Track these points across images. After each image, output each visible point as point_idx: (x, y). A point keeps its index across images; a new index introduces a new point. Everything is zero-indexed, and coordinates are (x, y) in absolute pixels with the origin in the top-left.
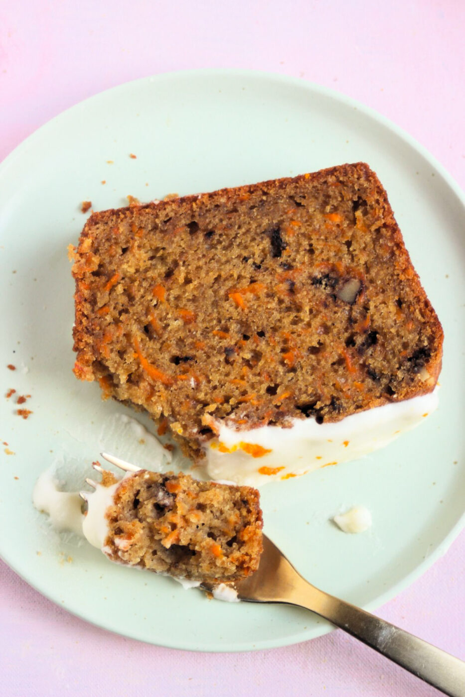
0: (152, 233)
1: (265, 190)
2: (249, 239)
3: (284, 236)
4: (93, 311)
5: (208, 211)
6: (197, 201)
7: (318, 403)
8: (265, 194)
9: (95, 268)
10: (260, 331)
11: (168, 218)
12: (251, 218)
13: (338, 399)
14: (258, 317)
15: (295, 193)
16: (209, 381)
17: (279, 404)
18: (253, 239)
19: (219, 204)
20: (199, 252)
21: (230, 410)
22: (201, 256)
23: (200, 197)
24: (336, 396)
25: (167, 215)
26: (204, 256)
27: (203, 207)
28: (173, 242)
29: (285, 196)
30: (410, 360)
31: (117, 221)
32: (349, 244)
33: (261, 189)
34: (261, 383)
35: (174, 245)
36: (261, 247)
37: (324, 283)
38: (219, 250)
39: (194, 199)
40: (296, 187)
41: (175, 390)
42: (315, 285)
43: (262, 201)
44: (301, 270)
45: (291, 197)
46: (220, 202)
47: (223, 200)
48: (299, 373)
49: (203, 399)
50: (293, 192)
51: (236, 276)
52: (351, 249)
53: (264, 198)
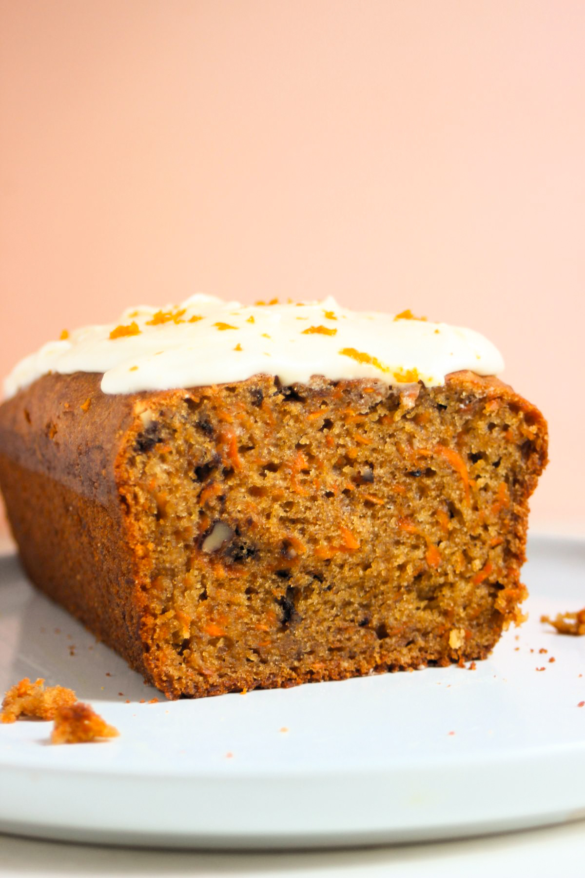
0: (429, 629)
1: (294, 674)
2: (321, 612)
3: (280, 612)
4: (508, 542)
5: (364, 652)
6: (374, 665)
7: (279, 402)
8: (294, 669)
9: (501, 594)
10: (331, 499)
11: (409, 647)
12: (314, 639)
13: (253, 403)
14: (332, 516)
15: (258, 667)
16: (396, 444)
17: (323, 407)
18: (316, 612)
19: (350, 661)
20: (381, 602)
21: (378, 408)
22: (380, 597)
23: (371, 670)
24: (256, 408)
25: (410, 650)
26: (375, 597)
27: (368, 658)
28: (408, 616)
29: (271, 664)
30: (160, 440)
31: (466, 647)
32: (204, 596)
33: (298, 675)
34: (339, 436)
35: (407, 612)
36: (310, 601)
37: (245, 551)
38: (357, 602)
39: (378, 669)
40: (256, 674)
41: (435, 438)
42: (256, 549)
43: (299, 660)
44: (268, 569)
45: (264, 662)
46: (348, 662)
47: (345, 664)
48: (295, 442)
49: (407, 423)
50: (261, 668)
51: (346, 568)
52: (202, 591)
53: (296, 664)
